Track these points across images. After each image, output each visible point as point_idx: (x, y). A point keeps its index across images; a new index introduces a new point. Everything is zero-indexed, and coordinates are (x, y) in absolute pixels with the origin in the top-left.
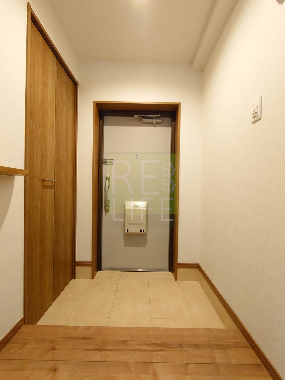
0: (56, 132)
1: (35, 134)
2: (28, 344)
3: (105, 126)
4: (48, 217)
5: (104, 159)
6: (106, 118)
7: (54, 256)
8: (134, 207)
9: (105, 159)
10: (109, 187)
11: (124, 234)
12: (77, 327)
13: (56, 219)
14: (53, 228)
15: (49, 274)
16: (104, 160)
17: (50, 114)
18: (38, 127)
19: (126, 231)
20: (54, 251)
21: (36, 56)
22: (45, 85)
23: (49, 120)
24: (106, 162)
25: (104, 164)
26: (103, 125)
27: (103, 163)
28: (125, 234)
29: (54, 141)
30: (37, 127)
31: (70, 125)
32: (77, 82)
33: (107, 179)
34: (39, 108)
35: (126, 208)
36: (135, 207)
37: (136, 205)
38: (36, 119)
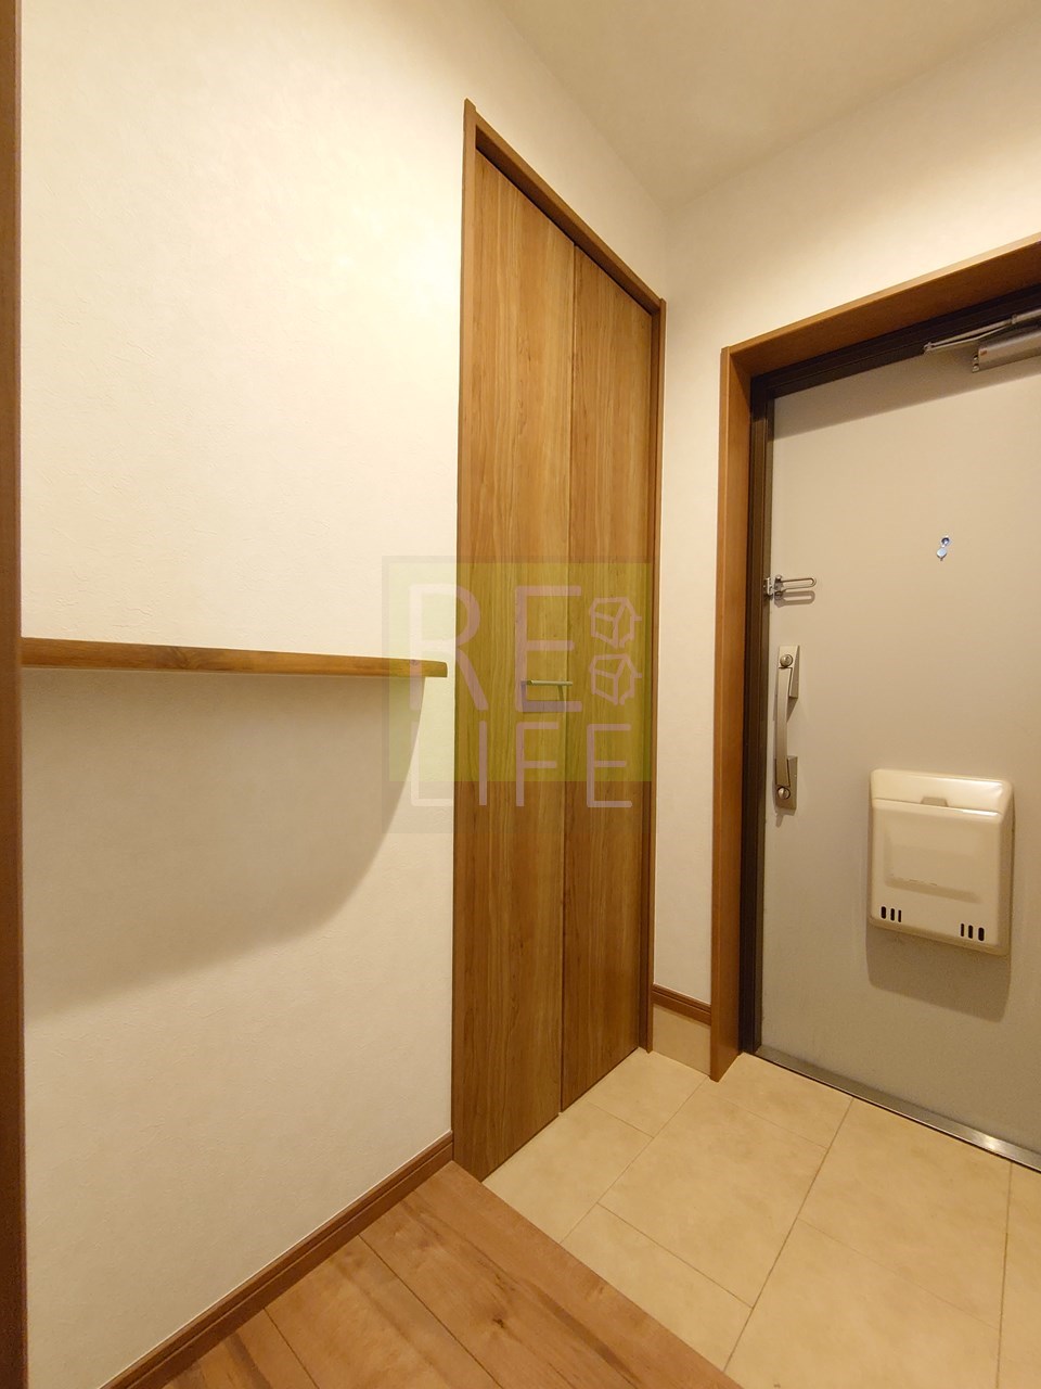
0: (573, 510)
1: (495, 529)
2: (442, 1244)
3: (778, 437)
4: (541, 811)
5: (771, 583)
6: (784, 405)
7: (564, 952)
8: (922, 803)
9: (778, 581)
10: (792, 700)
11: (868, 923)
12: (594, 1281)
13: (573, 820)
14: (562, 851)
15: (545, 1010)
16: (773, 583)
17: (549, 452)
18: (508, 507)
19: (877, 914)
20: (564, 934)
21: (499, 269)
22: (531, 354)
23: (547, 473)
24: (780, 594)
25: (772, 602)
26: (771, 436)
27: (768, 597)
28: (873, 928)
29: (565, 541)
30: (503, 507)
31: (632, 471)
32: (661, 300)
33: (785, 666)
34: (511, 438)
35: (878, 804)
36: (926, 801)
37: (940, 796)
38: (499, 480)
